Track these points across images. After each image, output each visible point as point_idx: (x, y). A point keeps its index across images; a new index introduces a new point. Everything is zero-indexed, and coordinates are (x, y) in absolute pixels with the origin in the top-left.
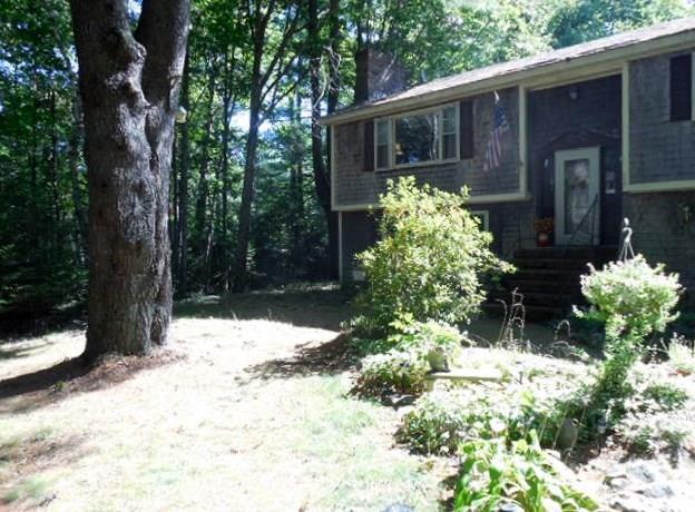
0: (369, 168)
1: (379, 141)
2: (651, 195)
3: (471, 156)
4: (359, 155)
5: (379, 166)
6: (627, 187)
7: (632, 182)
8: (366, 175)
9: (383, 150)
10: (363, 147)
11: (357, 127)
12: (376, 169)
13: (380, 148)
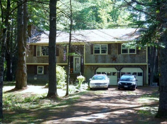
0: (35, 55)
1: (38, 50)
2: (88, 65)
3: (58, 56)
4: (32, 53)
5: (37, 55)
6: (84, 64)
7: (85, 63)
8: (34, 57)
9: (39, 52)
10: (33, 51)
11: (32, 46)
12: (37, 56)
13: (38, 52)
